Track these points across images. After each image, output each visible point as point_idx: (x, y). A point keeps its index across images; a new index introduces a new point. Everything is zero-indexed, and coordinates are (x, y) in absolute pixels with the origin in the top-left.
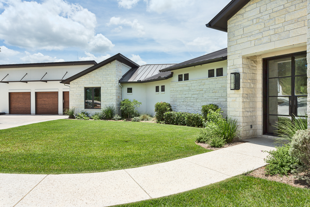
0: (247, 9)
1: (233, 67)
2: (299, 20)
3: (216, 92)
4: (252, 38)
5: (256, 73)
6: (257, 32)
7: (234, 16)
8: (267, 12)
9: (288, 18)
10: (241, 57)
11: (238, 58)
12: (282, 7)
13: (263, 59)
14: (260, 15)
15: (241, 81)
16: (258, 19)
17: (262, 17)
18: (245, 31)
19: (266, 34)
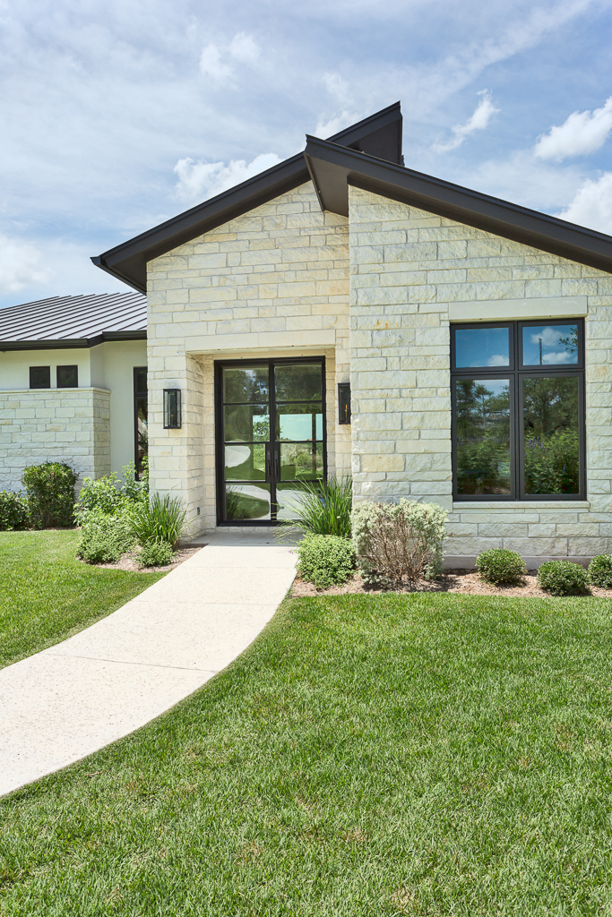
0: (198, 250)
1: (163, 375)
2: (303, 302)
3: (56, 431)
4: (209, 316)
5: (202, 391)
6: (221, 305)
7: (165, 255)
8: (241, 270)
9: (284, 292)
10: (184, 354)
11: (177, 354)
12: (272, 268)
13: (215, 361)
14: (227, 271)
15: (185, 408)
16: (222, 279)
17: (232, 277)
18: (192, 297)
19: (240, 313)
